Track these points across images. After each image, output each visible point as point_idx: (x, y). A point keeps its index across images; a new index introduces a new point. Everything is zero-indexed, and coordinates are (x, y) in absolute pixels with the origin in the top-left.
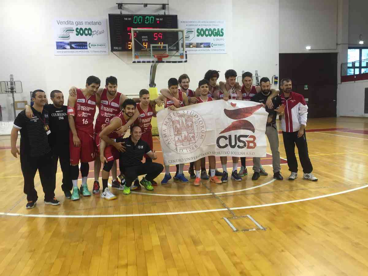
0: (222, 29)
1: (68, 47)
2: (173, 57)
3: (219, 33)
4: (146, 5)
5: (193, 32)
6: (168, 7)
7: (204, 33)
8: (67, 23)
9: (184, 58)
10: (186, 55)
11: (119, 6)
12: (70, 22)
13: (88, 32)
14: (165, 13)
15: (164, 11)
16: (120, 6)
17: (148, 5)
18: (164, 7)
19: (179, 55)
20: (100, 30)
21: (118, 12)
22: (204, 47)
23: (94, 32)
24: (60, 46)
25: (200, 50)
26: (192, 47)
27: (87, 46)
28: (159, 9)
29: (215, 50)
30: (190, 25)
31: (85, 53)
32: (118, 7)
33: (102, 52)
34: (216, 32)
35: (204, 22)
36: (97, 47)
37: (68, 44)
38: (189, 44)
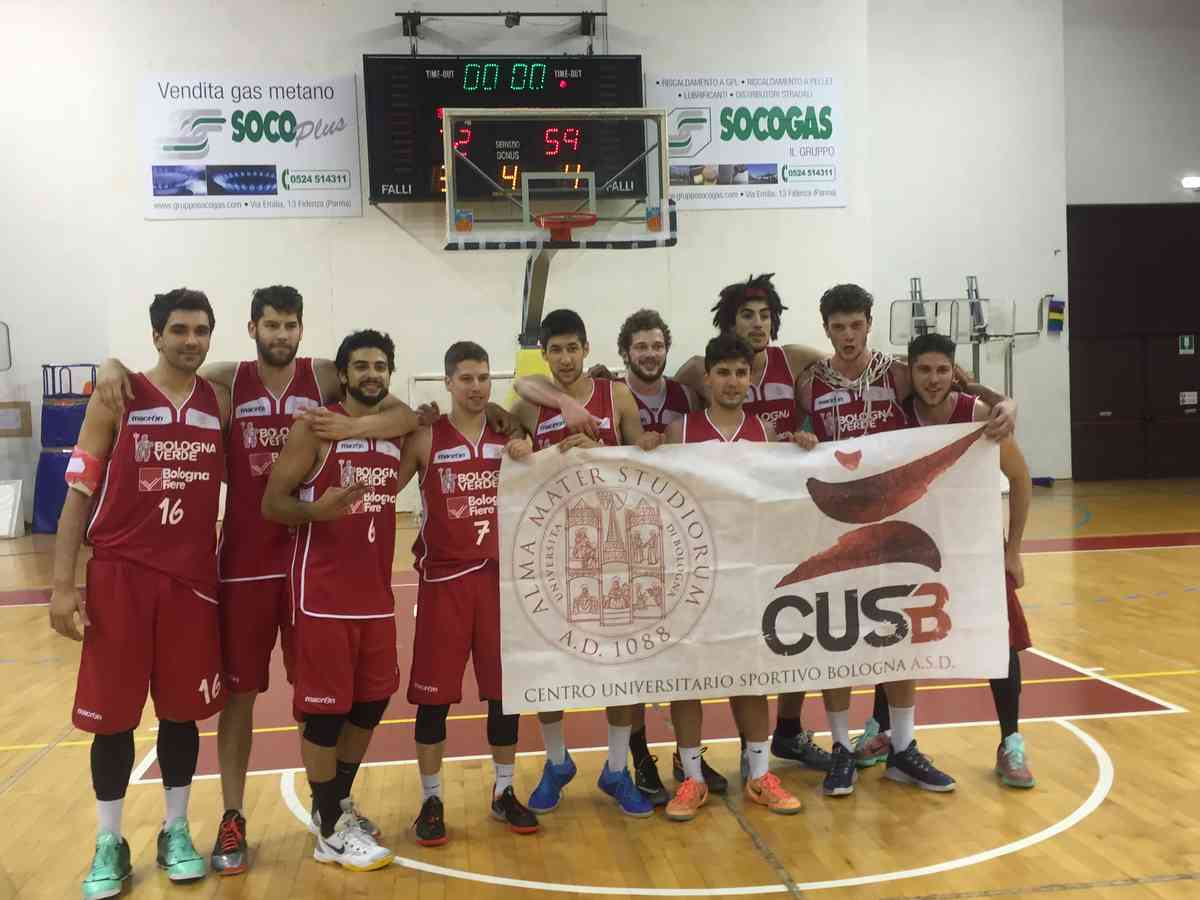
0: (826, 110)
1: (200, 186)
2: (621, 224)
3: (813, 126)
4: (513, 19)
5: (704, 121)
6: (605, 27)
7: (753, 123)
8: (197, 92)
9: (663, 229)
10: (673, 216)
11: (405, 22)
12: (210, 86)
13: (282, 125)
14: (590, 47)
15: (586, 39)
16: (411, 23)
17: (522, 18)
18: (587, 23)
19: (643, 214)
20: (327, 121)
21: (401, 46)
22: (752, 181)
23: (304, 124)
24: (168, 182)
25: (732, 195)
26: (701, 184)
27: (274, 181)
28: (569, 34)
29: (797, 193)
30: (694, 95)
31: (270, 212)
32: (402, 27)
33: (336, 204)
34: (801, 122)
35: (751, 82)
36: (313, 184)
37: (200, 175)
38: (687, 171)
